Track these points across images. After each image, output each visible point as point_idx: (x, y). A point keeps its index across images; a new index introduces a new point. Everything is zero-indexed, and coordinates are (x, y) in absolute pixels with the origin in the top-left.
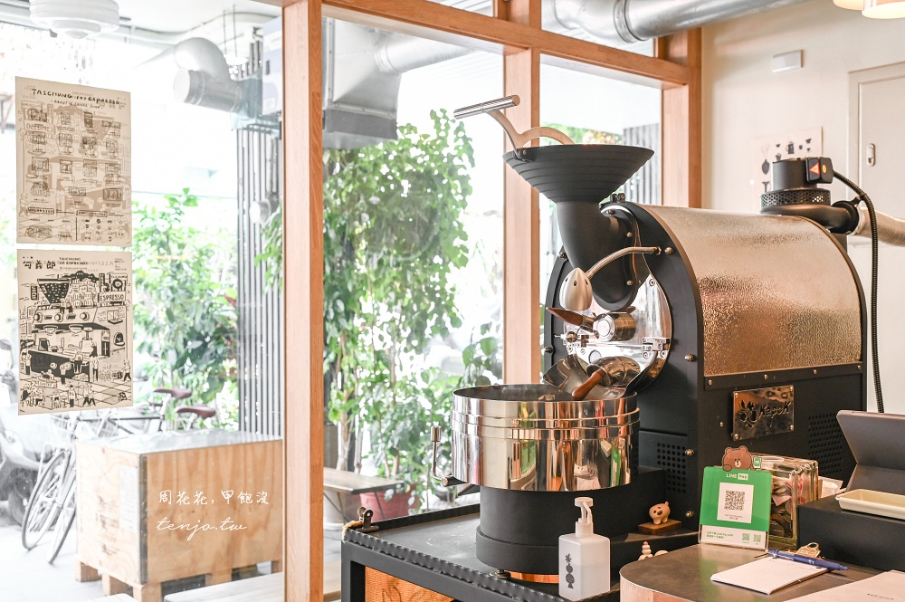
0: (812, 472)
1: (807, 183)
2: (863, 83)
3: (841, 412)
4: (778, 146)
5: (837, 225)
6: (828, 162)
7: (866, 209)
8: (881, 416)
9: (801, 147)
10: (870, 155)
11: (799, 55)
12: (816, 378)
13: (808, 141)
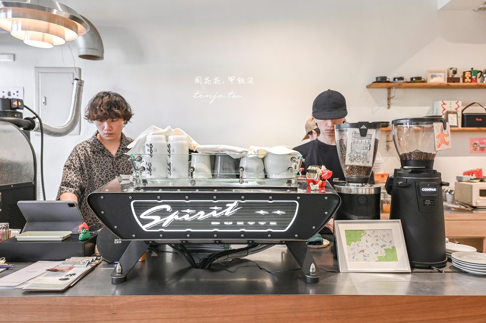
0: (6, 228)
1: (11, 109)
2: (41, 73)
3: (19, 202)
4: (3, 92)
5: (26, 127)
6: (22, 101)
7: (39, 121)
8: (45, 202)
9: (14, 94)
10: (44, 101)
11: (13, 56)
12: (12, 189)
13: (17, 92)
